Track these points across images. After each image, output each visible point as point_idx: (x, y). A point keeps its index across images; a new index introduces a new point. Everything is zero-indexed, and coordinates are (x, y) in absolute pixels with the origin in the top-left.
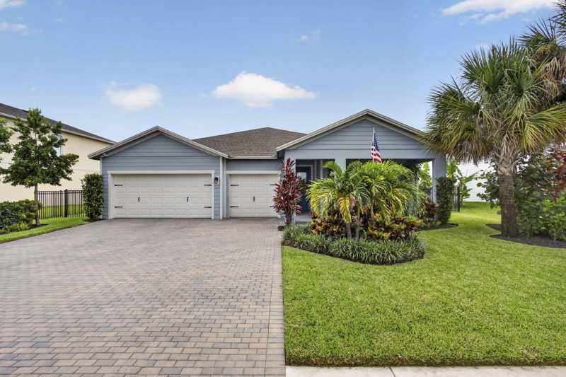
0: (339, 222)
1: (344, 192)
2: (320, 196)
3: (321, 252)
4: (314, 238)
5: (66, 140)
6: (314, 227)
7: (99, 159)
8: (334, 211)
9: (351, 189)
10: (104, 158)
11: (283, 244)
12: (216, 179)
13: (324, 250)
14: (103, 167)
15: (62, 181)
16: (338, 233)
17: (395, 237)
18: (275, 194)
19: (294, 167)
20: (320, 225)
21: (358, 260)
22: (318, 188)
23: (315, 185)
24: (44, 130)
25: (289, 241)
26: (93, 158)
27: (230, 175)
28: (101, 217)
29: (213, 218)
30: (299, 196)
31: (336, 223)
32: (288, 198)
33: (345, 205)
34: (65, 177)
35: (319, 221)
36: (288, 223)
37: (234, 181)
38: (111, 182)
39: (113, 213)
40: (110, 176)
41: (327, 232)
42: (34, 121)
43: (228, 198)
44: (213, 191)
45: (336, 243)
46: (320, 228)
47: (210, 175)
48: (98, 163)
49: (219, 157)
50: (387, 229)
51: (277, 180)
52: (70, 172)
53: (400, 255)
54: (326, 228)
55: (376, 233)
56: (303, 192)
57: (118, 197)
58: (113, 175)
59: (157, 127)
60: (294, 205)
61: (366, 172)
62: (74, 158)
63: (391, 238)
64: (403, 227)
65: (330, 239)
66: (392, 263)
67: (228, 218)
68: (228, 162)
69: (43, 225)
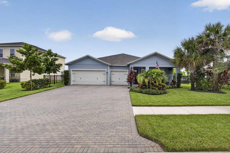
0: (145, 85)
1: (146, 77)
2: (140, 78)
3: (140, 93)
4: (138, 89)
5: (58, 59)
6: (138, 87)
7: (67, 65)
8: (144, 82)
9: (148, 77)
10: (69, 65)
11: (130, 91)
12: (107, 72)
13: (141, 92)
14: (69, 68)
15: (57, 72)
16: (145, 88)
17: (159, 89)
18: (127, 77)
19: (133, 69)
20: (140, 86)
21: (149, 94)
22: (140, 76)
23: (139, 75)
24: (52, 56)
25: (131, 90)
26: (66, 65)
27: (112, 71)
28: (68, 84)
29: (106, 85)
30: (134, 78)
31: (144, 85)
32: (131, 79)
33: (146, 81)
34: (58, 71)
35: (140, 85)
36: (131, 86)
37: (113, 73)
38: (72, 73)
39: (72, 83)
40: (71, 71)
41: (142, 88)
42: (50, 53)
43: (111, 78)
44: (106, 76)
45: (144, 90)
46: (140, 87)
47: (105, 71)
48: (67, 66)
49: (108, 65)
50: (157, 87)
51: (127, 73)
52: (60, 69)
53: (159, 93)
54: (142, 87)
55: (154, 88)
56: (136, 77)
57: (74, 78)
58: (72, 70)
59: (88, 55)
60: (133, 81)
61: (152, 72)
62: (61, 65)
63: (158, 89)
64: (162, 86)
65: (143, 89)
66: (157, 95)
67: (111, 85)
68: (111, 67)
69: (52, 86)
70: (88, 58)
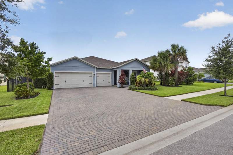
14: (52, 70)
27: (97, 73)
39: (55, 87)
43: (96, 80)
44: (93, 78)
47: (92, 73)
57: (57, 81)
58: (56, 73)
68: (97, 69)
70: (75, 59)
